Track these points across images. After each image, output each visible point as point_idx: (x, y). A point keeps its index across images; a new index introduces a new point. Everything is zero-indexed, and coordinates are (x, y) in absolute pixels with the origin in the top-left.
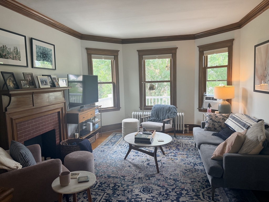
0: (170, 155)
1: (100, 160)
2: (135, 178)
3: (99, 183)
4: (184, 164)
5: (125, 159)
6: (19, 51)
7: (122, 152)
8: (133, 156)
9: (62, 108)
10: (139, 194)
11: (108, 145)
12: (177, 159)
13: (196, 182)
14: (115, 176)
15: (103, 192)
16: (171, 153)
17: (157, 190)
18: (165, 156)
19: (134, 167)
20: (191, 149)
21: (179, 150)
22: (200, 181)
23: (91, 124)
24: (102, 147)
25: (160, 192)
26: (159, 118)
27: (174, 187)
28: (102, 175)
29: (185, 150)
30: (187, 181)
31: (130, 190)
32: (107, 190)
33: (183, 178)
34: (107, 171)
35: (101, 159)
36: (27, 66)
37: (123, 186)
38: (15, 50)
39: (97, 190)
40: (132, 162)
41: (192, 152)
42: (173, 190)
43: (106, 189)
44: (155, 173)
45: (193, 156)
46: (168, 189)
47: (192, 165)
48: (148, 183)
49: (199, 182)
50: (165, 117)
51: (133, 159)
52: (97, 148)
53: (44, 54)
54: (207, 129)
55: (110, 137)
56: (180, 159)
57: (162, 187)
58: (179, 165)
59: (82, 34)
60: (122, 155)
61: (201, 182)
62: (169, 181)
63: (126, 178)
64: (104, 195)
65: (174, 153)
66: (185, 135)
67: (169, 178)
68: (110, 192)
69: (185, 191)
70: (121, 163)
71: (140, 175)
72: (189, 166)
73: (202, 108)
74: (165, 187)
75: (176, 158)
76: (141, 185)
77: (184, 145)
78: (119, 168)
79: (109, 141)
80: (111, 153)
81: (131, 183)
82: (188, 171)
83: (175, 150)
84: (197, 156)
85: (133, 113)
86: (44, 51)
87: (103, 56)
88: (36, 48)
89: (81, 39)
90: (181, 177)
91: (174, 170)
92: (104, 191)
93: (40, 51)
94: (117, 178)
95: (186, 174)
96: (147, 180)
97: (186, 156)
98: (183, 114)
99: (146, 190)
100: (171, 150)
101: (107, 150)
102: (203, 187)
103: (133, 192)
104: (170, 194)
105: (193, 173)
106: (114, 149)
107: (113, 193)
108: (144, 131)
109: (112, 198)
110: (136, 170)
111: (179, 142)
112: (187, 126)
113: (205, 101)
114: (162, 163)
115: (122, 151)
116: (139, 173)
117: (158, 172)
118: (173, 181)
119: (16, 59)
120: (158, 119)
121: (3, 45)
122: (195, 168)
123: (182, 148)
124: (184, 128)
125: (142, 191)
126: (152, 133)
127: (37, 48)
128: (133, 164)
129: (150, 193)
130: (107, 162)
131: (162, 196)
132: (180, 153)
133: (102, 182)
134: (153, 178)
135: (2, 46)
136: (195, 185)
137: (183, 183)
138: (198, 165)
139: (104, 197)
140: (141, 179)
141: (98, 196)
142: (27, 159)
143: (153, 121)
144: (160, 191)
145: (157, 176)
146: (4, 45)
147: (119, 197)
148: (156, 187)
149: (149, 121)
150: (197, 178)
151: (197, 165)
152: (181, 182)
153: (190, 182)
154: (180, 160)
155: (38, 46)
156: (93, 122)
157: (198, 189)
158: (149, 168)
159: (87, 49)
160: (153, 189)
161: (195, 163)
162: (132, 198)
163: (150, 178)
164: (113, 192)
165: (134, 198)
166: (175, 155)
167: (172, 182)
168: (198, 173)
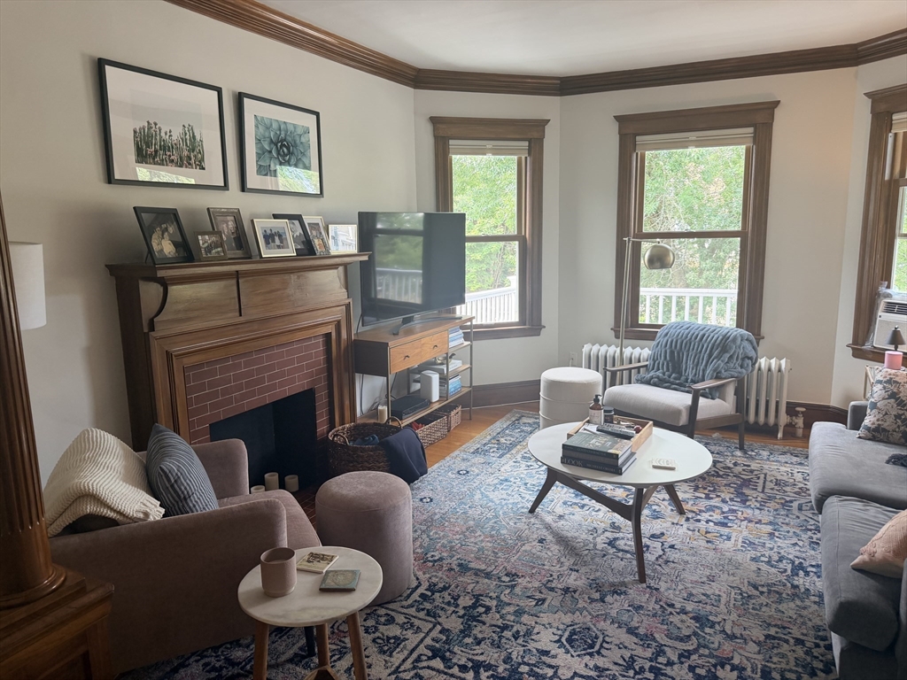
0: (705, 516)
1: (448, 502)
2: (552, 589)
3: (425, 587)
4: (753, 559)
5: (532, 511)
6: (198, 138)
7: (526, 484)
8: (565, 503)
9: (339, 322)
10: (553, 653)
11: (485, 452)
12: (729, 538)
13: (787, 641)
14: (483, 567)
15: (430, 619)
16: (711, 509)
17: (620, 648)
18: (683, 521)
19: (557, 547)
20: (795, 505)
21: (744, 502)
22: (803, 641)
23: (435, 378)
24: (464, 460)
25: (631, 657)
26: (681, 375)
27: (691, 648)
28: (441, 559)
29: (772, 505)
30: (748, 632)
31: (523, 630)
32: (444, 616)
33: (734, 616)
34: (462, 545)
35: (451, 500)
36: (226, 186)
37: (504, 612)
38: (188, 137)
39: (414, 609)
40: (554, 525)
41: (798, 517)
42: (683, 660)
43: (441, 613)
44: (629, 579)
45: (798, 531)
46: (666, 649)
47: (785, 571)
48: (595, 614)
49: (799, 642)
50: (704, 371)
51: (561, 517)
52: (448, 458)
53: (283, 145)
54: (870, 435)
55: (499, 425)
56: (740, 540)
57: (641, 640)
58: (730, 560)
59: (420, 70)
60: (523, 495)
61: (808, 644)
62: (675, 619)
63: (520, 581)
64: (431, 630)
65: (723, 513)
66: (785, 446)
67: (678, 606)
68: (454, 624)
69: (731, 671)
70: (515, 523)
71: (572, 580)
72: (773, 570)
73: (867, 347)
74: (654, 639)
75: (725, 531)
76: (568, 619)
77: (772, 485)
78: (504, 540)
79: (494, 438)
80: (489, 485)
81: (534, 603)
82: (762, 593)
83: (732, 500)
84: (815, 536)
85: (586, 348)
86: (283, 135)
87: (489, 144)
88: (257, 127)
89: (416, 87)
90: (729, 613)
91: (705, 579)
92: (434, 617)
93: (267, 135)
94: (488, 575)
95: (754, 601)
96: (592, 600)
97: (769, 528)
98: (783, 362)
99: (580, 640)
100: (712, 498)
101: (477, 471)
102: (813, 668)
103: (533, 637)
104: (668, 671)
105: (780, 601)
106: (502, 469)
107: (461, 631)
108: (606, 421)
109: (456, 649)
110: (563, 559)
111: (752, 471)
112: (798, 412)
113: (883, 316)
114: (666, 545)
115: (530, 481)
116: (571, 569)
117: (642, 578)
118: (692, 621)
119: (190, 164)
120: (675, 378)
121: (148, 122)
122: (796, 583)
123: (761, 495)
124: (784, 419)
125: (565, 643)
126: (638, 431)
127: (260, 126)
128: (558, 534)
129: (591, 655)
130: (470, 512)
131: (636, 673)
132: (745, 515)
133: (435, 585)
134: (618, 597)
135: (146, 124)
136: (777, 654)
137: (732, 637)
138: (812, 574)
139: (428, 641)
140: (572, 597)
141: (412, 631)
142: (183, 488)
143: (655, 385)
144: (634, 653)
145: (637, 594)
146: (151, 122)
147: (478, 650)
148: (618, 635)
149: (642, 383)
150: (795, 628)
151: (807, 574)
152: (724, 631)
153: (762, 638)
154: (740, 544)
155: (262, 118)
156: (441, 372)
157: (790, 671)
158: (610, 556)
159: (435, 121)
160: (607, 639)
161: (801, 563)
162: (525, 660)
163: (605, 596)
164: (462, 627)
165: (531, 662)
166: (726, 521)
167: (687, 626)
168: (805, 608)
